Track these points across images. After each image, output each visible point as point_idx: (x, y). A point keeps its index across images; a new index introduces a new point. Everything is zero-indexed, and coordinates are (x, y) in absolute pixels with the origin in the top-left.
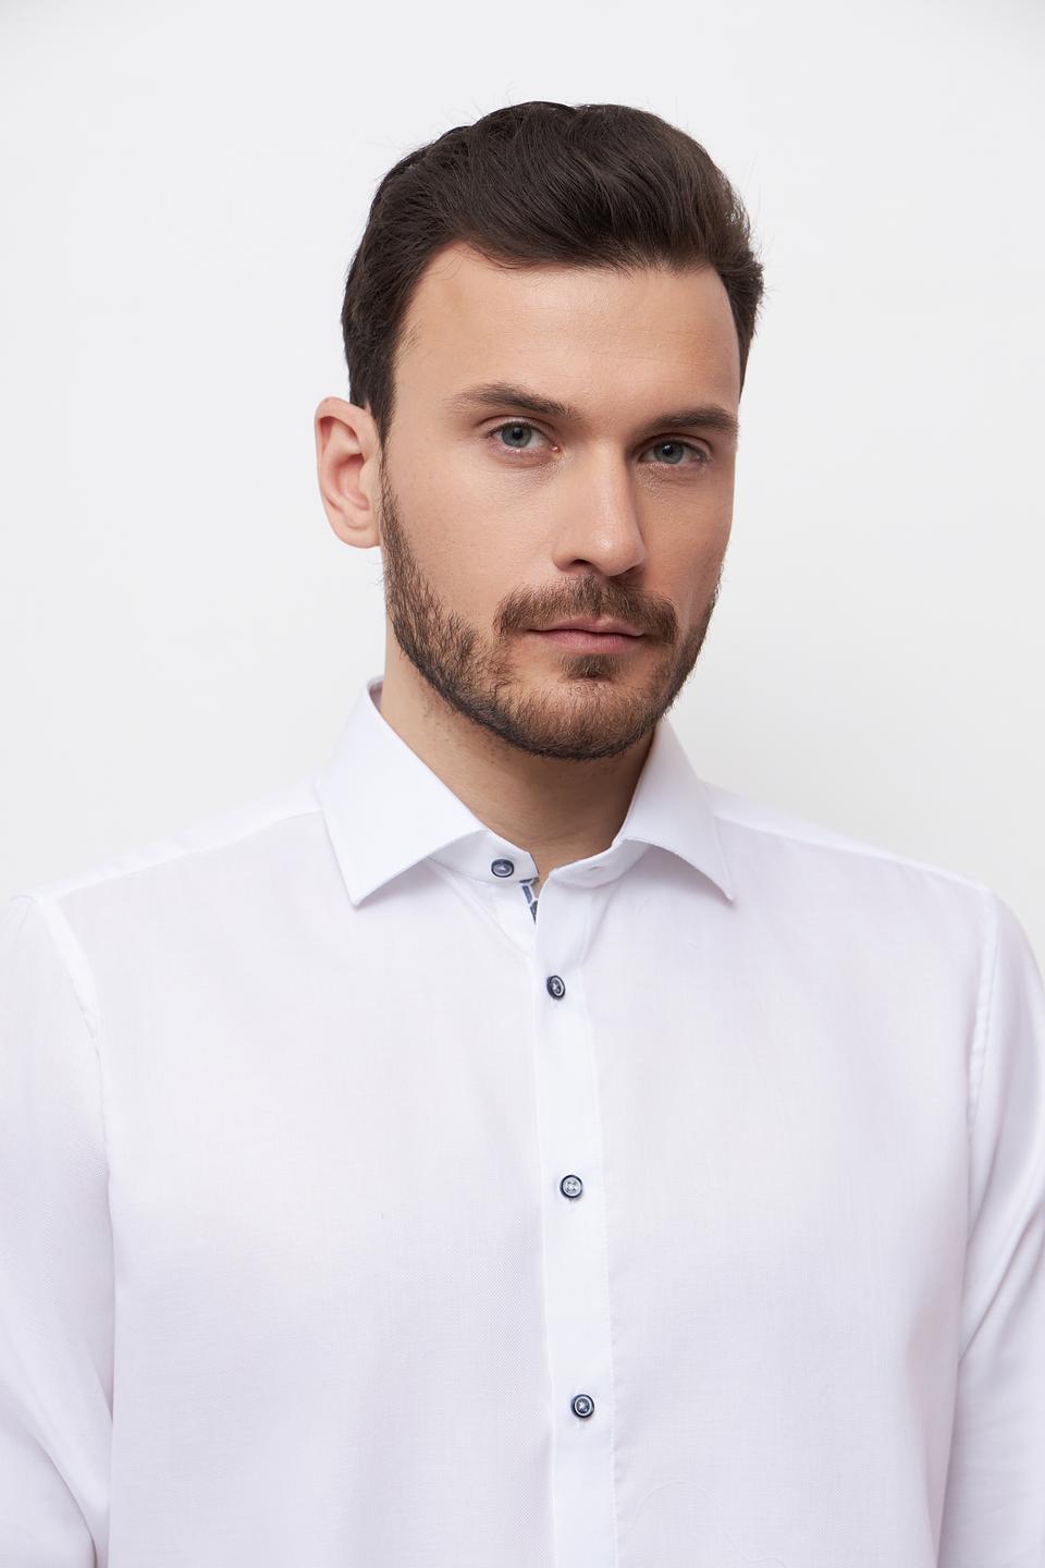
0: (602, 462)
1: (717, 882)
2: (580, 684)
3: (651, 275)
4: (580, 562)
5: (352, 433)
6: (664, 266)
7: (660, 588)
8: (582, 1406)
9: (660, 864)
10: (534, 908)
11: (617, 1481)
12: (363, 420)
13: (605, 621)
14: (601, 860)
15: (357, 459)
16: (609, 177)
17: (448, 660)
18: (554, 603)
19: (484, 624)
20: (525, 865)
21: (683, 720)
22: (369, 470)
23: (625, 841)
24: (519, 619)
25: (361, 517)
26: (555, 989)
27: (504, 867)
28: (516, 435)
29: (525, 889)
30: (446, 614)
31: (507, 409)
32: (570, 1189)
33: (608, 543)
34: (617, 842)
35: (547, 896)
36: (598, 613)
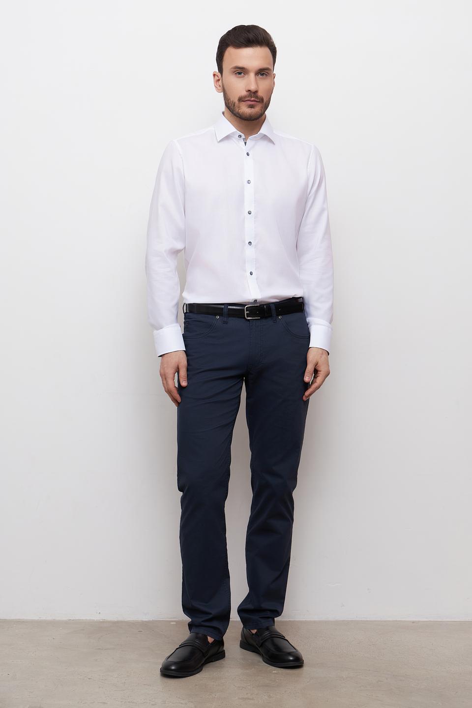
0: (252, 75)
1: (273, 141)
2: (249, 109)
3: (257, 48)
4: (249, 91)
5: (218, 76)
6: (259, 47)
7: (260, 94)
8: (250, 212)
9: (265, 137)
10: (245, 143)
12: (219, 74)
13: (253, 99)
15: (219, 80)
16: (251, 36)
17: (232, 107)
18: (245, 97)
19: (236, 101)
20: (243, 136)
21: (268, 112)
22: (220, 81)
23: (260, 133)
24: (241, 100)
25: (220, 88)
26: (248, 154)
27: (240, 136)
28: (240, 73)
29: (244, 140)
30: (231, 100)
31: (238, 69)
32: (249, 182)
33: (253, 88)
34: (258, 133)
35: (248, 142)
36: (251, 98)
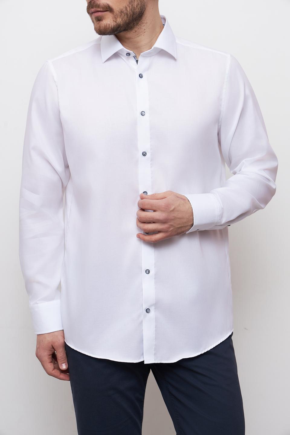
1: (173, 56)
8: (144, 154)
9: (162, 53)
10: (137, 61)
11: (151, 167)
14: (150, 51)
20: (132, 54)
23: (154, 48)
26: (141, 76)
27: (129, 54)
29: (134, 58)
32: (142, 114)
34: (153, 48)
